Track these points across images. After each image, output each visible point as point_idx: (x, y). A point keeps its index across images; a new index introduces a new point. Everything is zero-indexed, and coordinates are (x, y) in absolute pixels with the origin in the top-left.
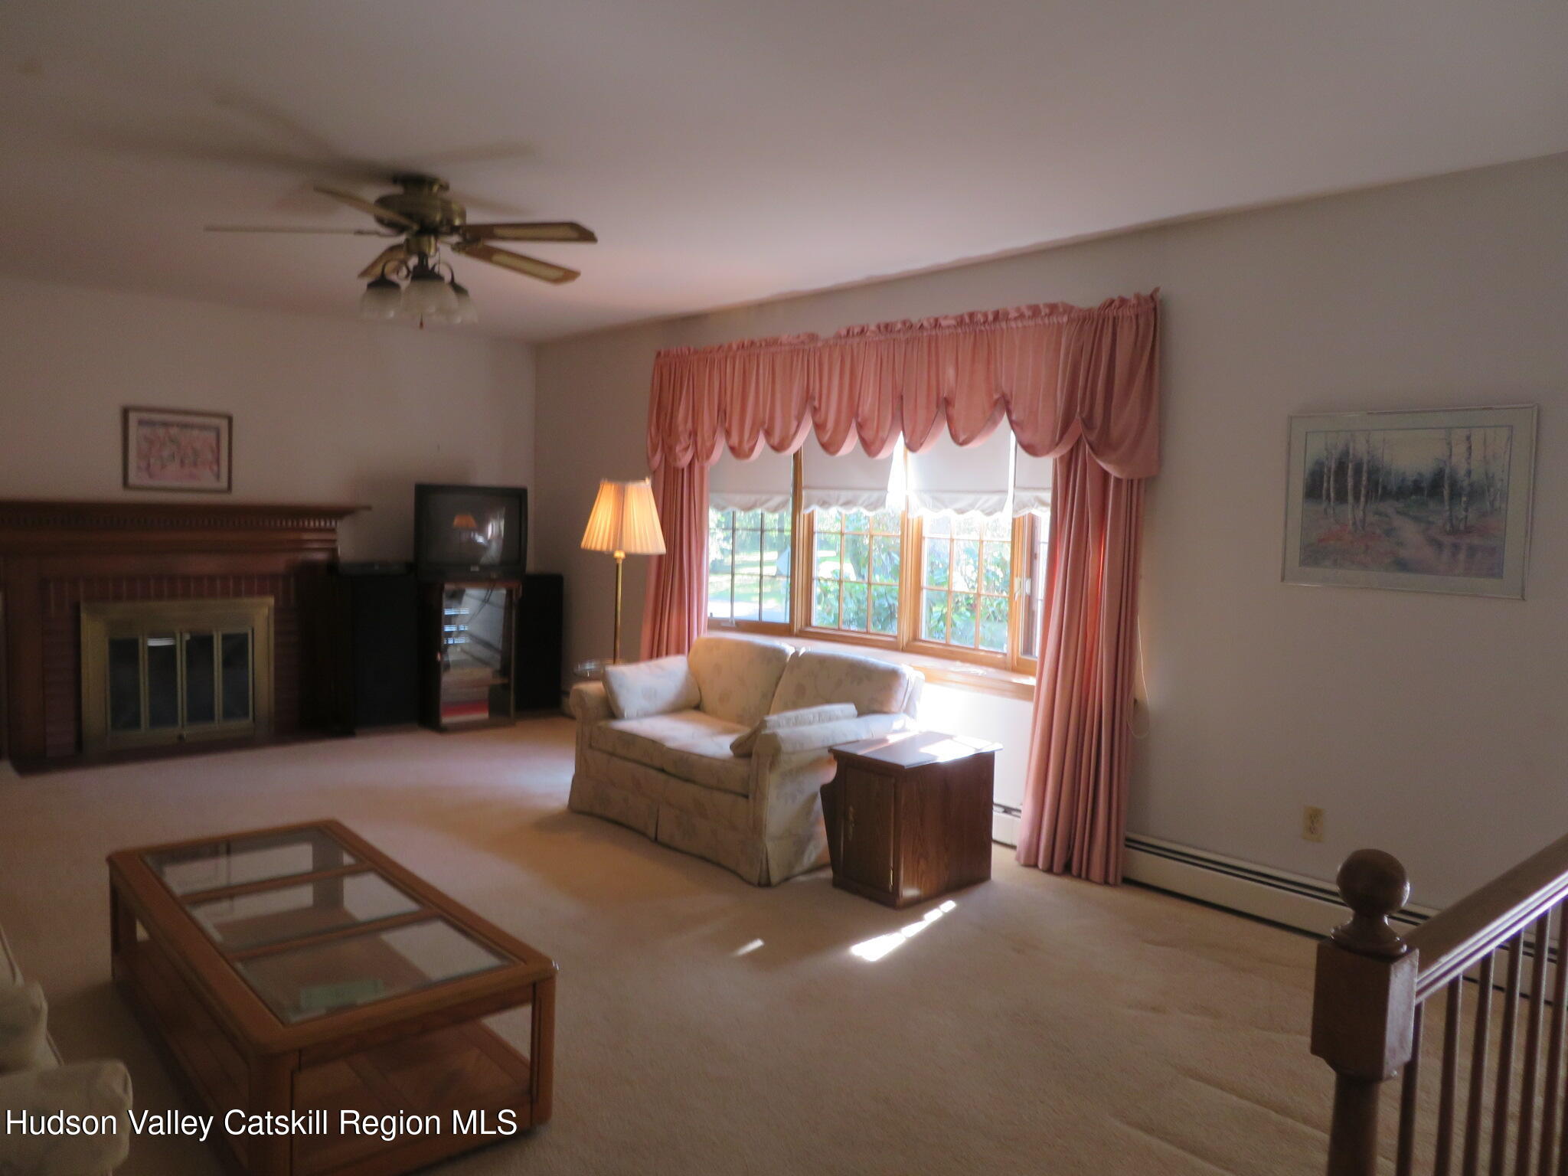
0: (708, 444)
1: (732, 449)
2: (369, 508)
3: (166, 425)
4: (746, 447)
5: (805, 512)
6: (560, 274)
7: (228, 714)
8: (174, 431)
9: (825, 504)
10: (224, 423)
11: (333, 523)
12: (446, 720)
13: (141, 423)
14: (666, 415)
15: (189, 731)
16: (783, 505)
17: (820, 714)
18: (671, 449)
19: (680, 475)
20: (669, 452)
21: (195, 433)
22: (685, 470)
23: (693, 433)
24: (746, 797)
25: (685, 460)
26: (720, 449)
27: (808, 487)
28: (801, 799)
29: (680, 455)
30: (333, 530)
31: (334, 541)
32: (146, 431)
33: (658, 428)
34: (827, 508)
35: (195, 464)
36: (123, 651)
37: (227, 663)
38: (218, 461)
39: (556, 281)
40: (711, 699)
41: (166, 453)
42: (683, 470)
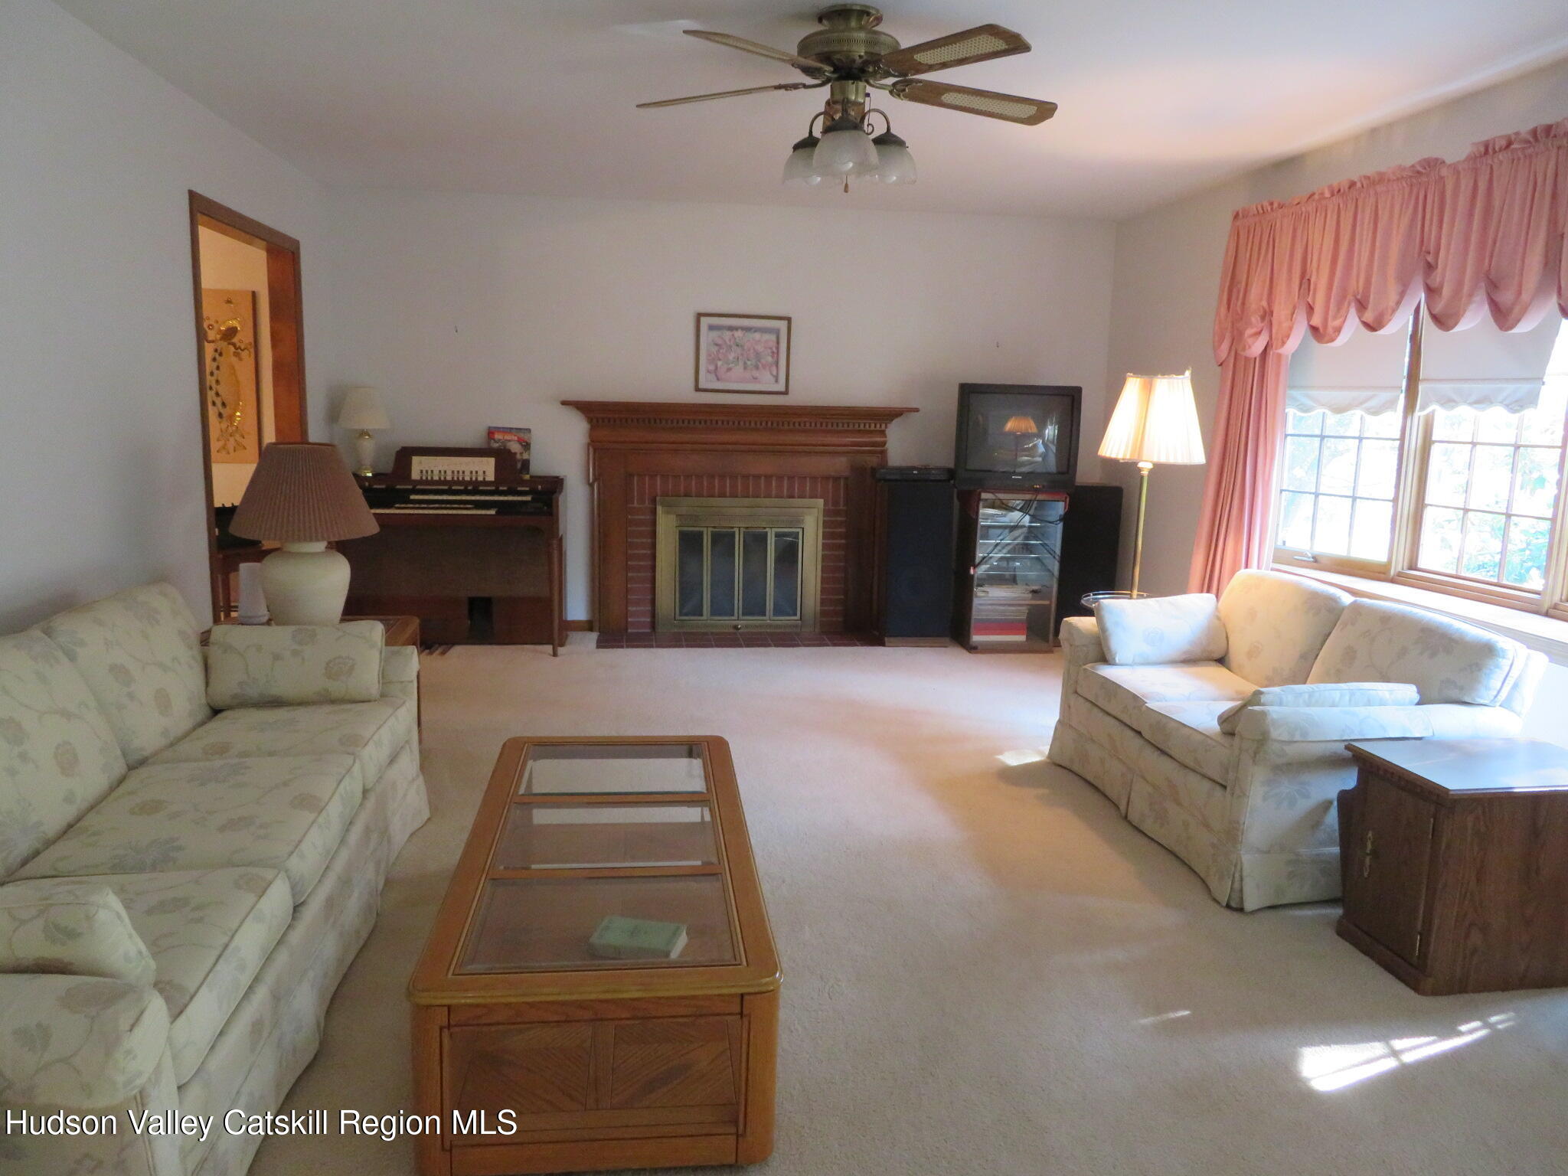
0: (1285, 325)
1: (1314, 330)
2: (917, 410)
3: (731, 328)
4: (1333, 324)
5: (1420, 414)
6: (1032, 110)
7: (778, 611)
8: (738, 334)
9: (1448, 402)
10: (783, 325)
11: (883, 426)
12: (976, 638)
13: (711, 328)
14: (1239, 292)
15: (746, 622)
16: (1390, 405)
17: (1352, 693)
18: (1241, 334)
19: (1252, 365)
20: (1237, 338)
21: (757, 336)
22: (1258, 360)
23: (1267, 315)
24: (1224, 787)
25: (1257, 348)
26: (1300, 332)
27: (1426, 380)
28: (1304, 805)
29: (1250, 341)
30: (883, 433)
31: (884, 444)
32: (714, 334)
33: (1229, 308)
34: (1453, 408)
35: (757, 367)
36: (690, 543)
37: (779, 560)
38: (777, 364)
39: (1032, 121)
40: (1238, 650)
41: (731, 356)
42: (1255, 359)
